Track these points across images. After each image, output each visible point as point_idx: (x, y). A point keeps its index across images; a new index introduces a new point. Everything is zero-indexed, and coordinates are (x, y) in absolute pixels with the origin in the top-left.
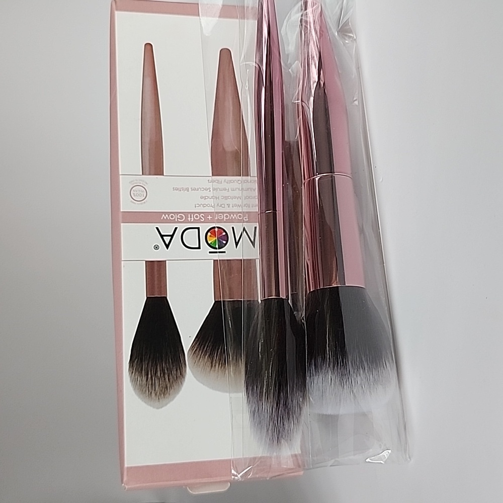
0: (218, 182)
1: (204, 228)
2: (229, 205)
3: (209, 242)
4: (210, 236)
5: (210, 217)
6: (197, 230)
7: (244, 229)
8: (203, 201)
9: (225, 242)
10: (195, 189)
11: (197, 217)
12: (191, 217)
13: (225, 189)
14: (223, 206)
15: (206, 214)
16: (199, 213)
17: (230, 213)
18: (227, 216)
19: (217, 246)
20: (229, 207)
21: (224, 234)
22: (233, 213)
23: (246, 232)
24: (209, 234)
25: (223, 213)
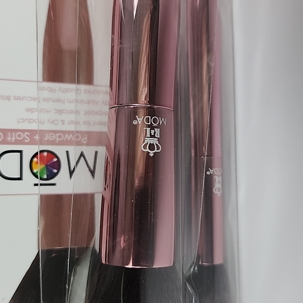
0: (51, 90)
1: (29, 151)
2: (63, 122)
3: (35, 171)
4: (37, 163)
5: (37, 137)
6: (19, 154)
7: (82, 155)
8: (29, 115)
9: (55, 171)
10: (18, 98)
11: (19, 136)
12: (11, 137)
13: (59, 100)
14: (56, 122)
15: (32, 132)
16: (23, 131)
17: (64, 132)
18: (60, 137)
19: (45, 177)
20: (63, 124)
21: (55, 160)
22: (69, 132)
23: (84, 158)
24: (35, 159)
25: (55, 132)
